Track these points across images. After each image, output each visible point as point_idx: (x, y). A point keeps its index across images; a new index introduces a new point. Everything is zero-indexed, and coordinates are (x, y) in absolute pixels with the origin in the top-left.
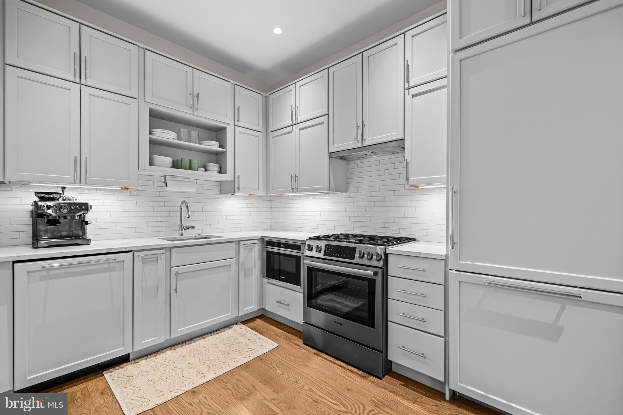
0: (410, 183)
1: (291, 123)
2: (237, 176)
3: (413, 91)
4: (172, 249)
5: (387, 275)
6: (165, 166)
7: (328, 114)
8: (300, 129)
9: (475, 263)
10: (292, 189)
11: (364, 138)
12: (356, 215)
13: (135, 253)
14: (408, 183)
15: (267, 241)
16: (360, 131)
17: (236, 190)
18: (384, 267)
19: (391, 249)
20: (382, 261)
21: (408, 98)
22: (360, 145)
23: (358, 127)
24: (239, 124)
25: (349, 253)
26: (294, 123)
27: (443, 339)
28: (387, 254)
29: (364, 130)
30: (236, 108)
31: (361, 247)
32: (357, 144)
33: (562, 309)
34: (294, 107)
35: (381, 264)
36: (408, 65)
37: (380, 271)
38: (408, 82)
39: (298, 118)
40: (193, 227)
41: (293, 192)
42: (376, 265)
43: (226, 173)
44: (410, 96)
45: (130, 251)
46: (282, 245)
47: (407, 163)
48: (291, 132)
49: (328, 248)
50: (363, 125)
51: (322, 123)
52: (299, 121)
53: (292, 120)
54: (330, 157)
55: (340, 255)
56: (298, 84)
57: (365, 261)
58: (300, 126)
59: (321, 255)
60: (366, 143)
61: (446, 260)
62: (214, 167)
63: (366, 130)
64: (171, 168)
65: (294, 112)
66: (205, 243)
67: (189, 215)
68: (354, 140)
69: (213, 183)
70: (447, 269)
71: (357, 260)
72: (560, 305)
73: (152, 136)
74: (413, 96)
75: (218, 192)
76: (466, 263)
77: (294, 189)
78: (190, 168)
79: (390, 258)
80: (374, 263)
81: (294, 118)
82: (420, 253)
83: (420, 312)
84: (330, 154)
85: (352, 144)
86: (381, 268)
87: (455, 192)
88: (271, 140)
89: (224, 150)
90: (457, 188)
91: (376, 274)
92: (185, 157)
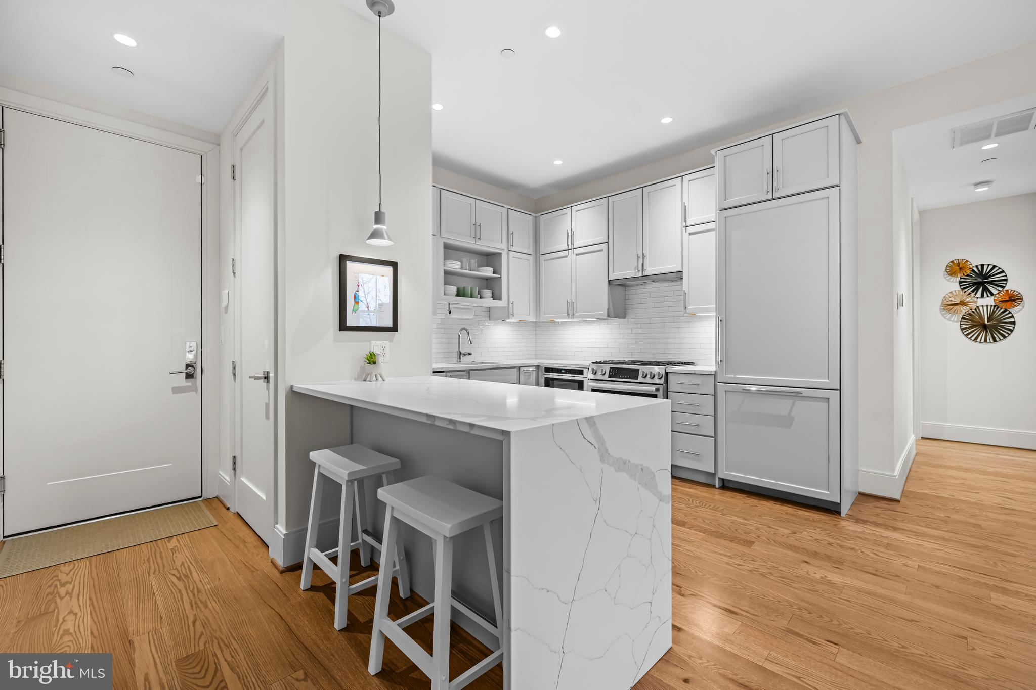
0: (688, 311)
1: (566, 248)
2: (511, 301)
3: (690, 230)
4: (471, 372)
5: (667, 391)
6: (452, 295)
7: (608, 242)
8: (577, 255)
9: (737, 376)
10: (568, 315)
11: (645, 268)
12: (635, 342)
13: (447, 373)
14: (686, 312)
15: (545, 368)
16: (641, 262)
17: (510, 316)
18: (664, 384)
19: (670, 369)
20: (663, 379)
21: (686, 235)
22: (640, 275)
23: (638, 257)
24: (513, 249)
25: (633, 374)
26: (570, 247)
27: (713, 439)
28: (667, 373)
29: (645, 261)
30: (510, 232)
31: (642, 369)
32: (637, 273)
33: (793, 404)
34: (570, 231)
35: (662, 381)
36: (685, 207)
37: (661, 387)
38: (685, 221)
39: (574, 243)
40: (470, 354)
41: (569, 318)
42: (658, 383)
43: (500, 299)
44: (687, 234)
45: (443, 372)
46: (563, 371)
47: (685, 293)
48: (566, 257)
49: (612, 371)
50: (644, 256)
51: (601, 250)
52: (575, 247)
53: (568, 245)
54: (609, 284)
55: (624, 376)
56: (574, 209)
57: (648, 380)
58: (576, 251)
59: (606, 377)
60: (646, 274)
61: (715, 375)
62: (487, 293)
63: (647, 261)
64: (456, 296)
65: (570, 236)
66: (494, 367)
67: (471, 342)
68: (635, 270)
69: (483, 309)
70: (717, 383)
71: (640, 379)
72: (791, 402)
73: (446, 268)
74: (690, 234)
75: (487, 319)
76: (730, 376)
77: (571, 314)
78: (471, 297)
79: (670, 376)
80: (656, 380)
81: (570, 243)
82: (694, 371)
83: (696, 419)
84: (609, 281)
85: (632, 273)
86: (662, 384)
87: (721, 321)
88: (543, 263)
89: (499, 276)
90: (723, 318)
91: (657, 390)
92: (468, 285)
